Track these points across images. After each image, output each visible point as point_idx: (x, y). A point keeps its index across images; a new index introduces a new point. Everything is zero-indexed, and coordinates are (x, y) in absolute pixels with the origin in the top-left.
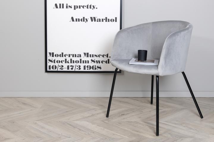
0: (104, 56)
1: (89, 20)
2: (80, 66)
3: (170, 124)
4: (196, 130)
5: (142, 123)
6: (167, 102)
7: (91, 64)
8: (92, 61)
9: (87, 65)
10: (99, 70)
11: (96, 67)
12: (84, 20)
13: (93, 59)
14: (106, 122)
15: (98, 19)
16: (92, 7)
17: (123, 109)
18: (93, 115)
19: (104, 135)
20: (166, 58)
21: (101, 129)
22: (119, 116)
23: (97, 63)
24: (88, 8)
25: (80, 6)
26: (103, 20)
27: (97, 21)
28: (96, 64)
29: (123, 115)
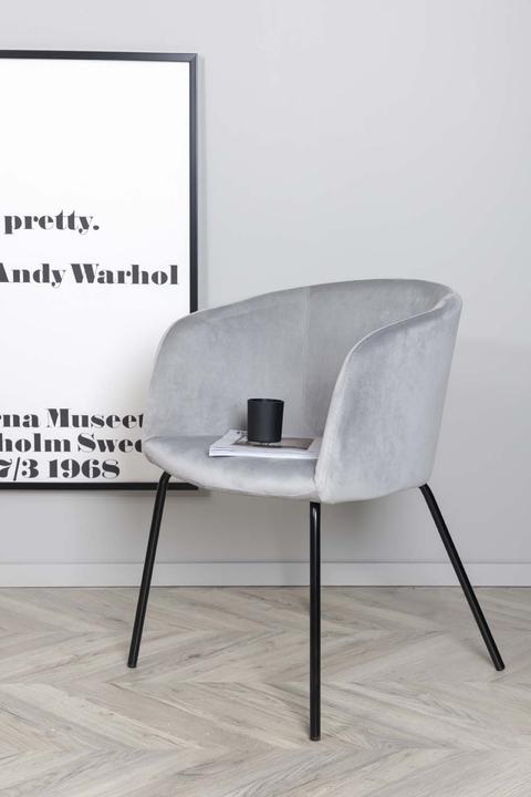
0: (131, 424)
1: (68, 276)
2: (34, 463)
3: (372, 693)
4: (469, 717)
5: (263, 687)
6: (375, 604)
7: (80, 455)
8: (82, 440)
9: (61, 456)
10: (109, 477)
11: (100, 466)
12: (46, 274)
13: (87, 432)
14: (126, 685)
15: (101, 273)
16: (78, 223)
17: (199, 634)
18: (77, 659)
19: (106, 738)
20: (344, 432)
21: (101, 714)
22: (178, 663)
23: (103, 449)
24: (60, 226)
25: (28, 220)
26: (121, 274)
27: (101, 281)
28: (96, 455)
29: (197, 656)
